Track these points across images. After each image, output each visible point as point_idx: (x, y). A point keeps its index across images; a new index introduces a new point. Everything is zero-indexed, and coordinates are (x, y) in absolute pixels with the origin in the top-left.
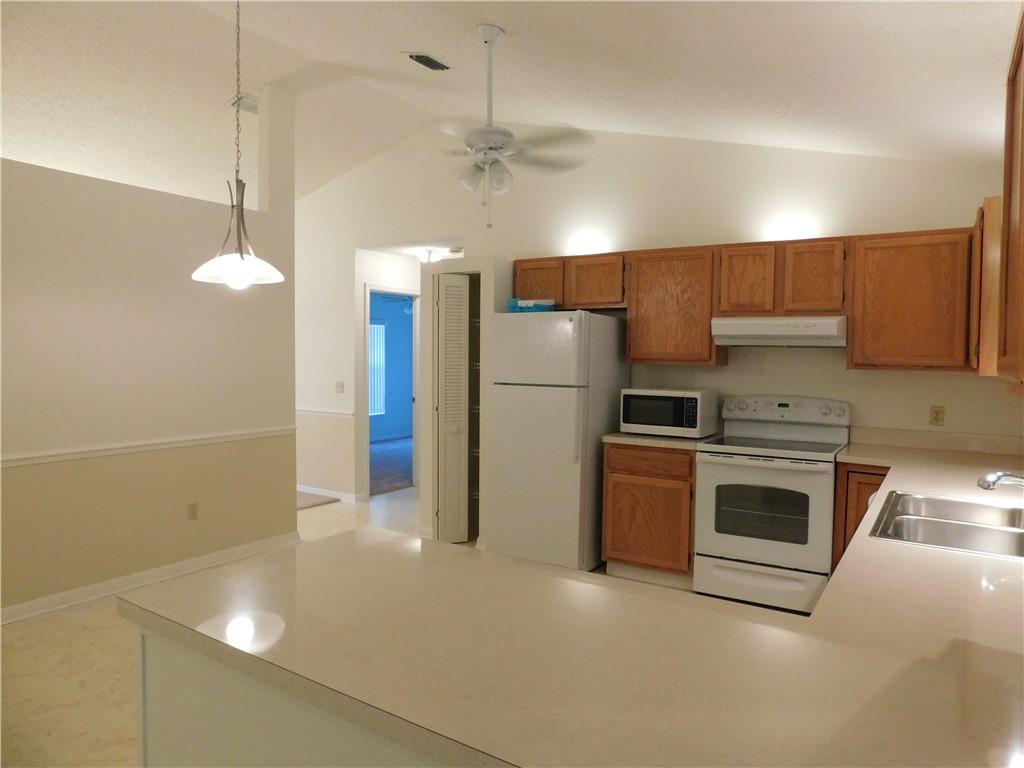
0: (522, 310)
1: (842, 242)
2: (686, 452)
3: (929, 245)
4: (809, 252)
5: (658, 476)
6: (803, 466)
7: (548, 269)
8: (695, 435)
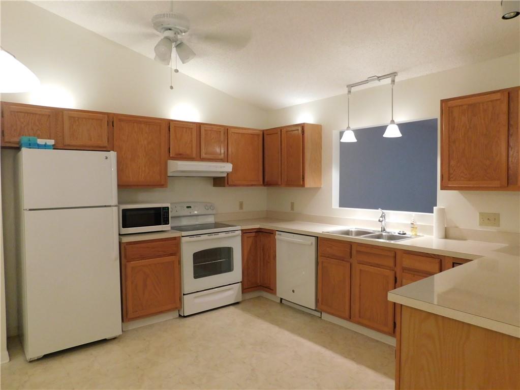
0: (39, 146)
1: (223, 128)
2: (175, 238)
3: (252, 134)
4: (210, 130)
5: (160, 256)
6: (230, 234)
7: (40, 115)
8: (169, 229)
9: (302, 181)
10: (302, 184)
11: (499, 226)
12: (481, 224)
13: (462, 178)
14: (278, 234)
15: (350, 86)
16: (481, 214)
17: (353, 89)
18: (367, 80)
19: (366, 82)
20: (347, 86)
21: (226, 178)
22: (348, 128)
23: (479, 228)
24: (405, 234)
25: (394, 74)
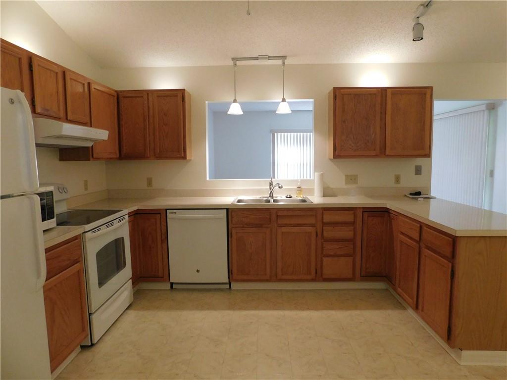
4: (75, 81)
8: (55, 225)
9: (183, 153)
10: (183, 155)
11: (357, 184)
12: (346, 184)
13: (350, 150)
14: (170, 213)
15: (235, 59)
16: (347, 176)
17: (238, 63)
18: (258, 57)
19: (256, 58)
20: (233, 59)
21: (90, 149)
22: (235, 101)
23: (345, 187)
24: (291, 197)
25: (283, 58)
